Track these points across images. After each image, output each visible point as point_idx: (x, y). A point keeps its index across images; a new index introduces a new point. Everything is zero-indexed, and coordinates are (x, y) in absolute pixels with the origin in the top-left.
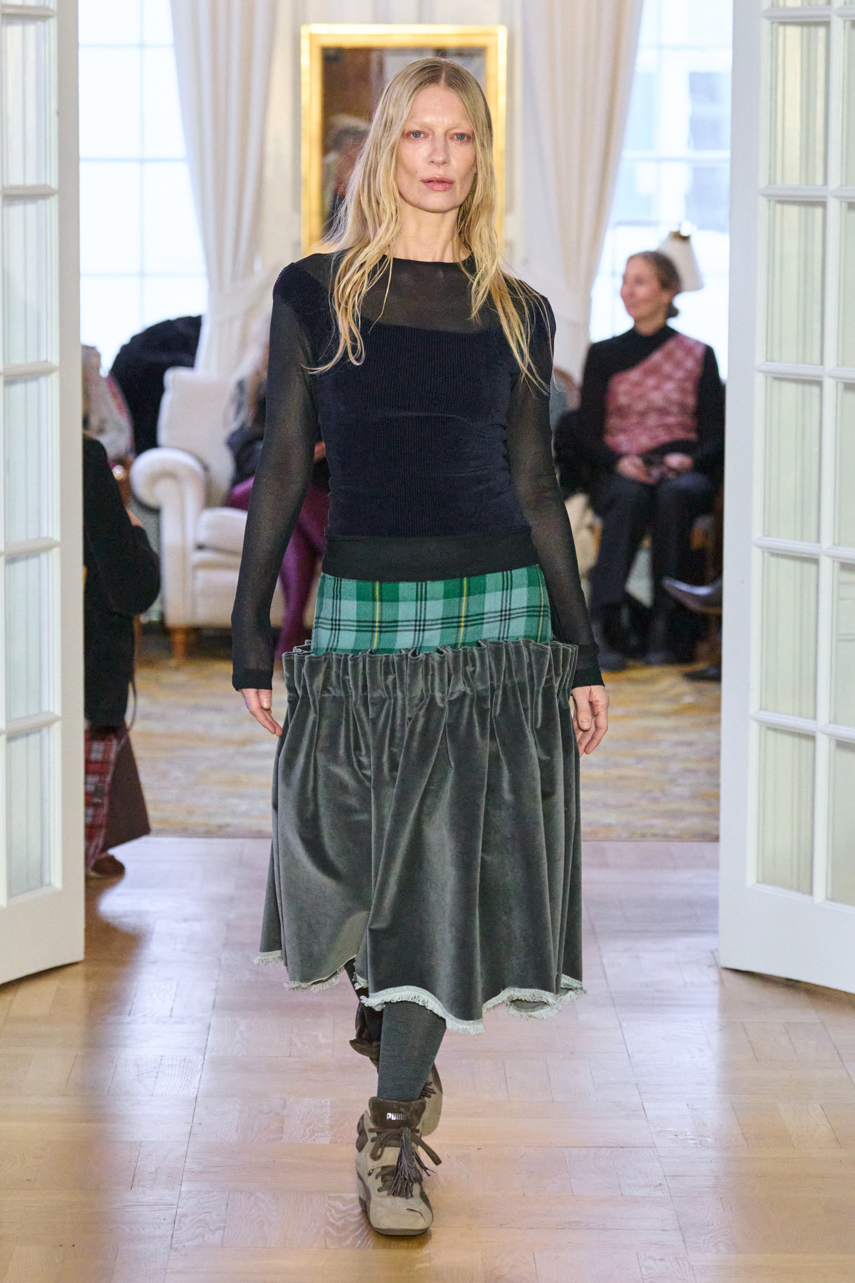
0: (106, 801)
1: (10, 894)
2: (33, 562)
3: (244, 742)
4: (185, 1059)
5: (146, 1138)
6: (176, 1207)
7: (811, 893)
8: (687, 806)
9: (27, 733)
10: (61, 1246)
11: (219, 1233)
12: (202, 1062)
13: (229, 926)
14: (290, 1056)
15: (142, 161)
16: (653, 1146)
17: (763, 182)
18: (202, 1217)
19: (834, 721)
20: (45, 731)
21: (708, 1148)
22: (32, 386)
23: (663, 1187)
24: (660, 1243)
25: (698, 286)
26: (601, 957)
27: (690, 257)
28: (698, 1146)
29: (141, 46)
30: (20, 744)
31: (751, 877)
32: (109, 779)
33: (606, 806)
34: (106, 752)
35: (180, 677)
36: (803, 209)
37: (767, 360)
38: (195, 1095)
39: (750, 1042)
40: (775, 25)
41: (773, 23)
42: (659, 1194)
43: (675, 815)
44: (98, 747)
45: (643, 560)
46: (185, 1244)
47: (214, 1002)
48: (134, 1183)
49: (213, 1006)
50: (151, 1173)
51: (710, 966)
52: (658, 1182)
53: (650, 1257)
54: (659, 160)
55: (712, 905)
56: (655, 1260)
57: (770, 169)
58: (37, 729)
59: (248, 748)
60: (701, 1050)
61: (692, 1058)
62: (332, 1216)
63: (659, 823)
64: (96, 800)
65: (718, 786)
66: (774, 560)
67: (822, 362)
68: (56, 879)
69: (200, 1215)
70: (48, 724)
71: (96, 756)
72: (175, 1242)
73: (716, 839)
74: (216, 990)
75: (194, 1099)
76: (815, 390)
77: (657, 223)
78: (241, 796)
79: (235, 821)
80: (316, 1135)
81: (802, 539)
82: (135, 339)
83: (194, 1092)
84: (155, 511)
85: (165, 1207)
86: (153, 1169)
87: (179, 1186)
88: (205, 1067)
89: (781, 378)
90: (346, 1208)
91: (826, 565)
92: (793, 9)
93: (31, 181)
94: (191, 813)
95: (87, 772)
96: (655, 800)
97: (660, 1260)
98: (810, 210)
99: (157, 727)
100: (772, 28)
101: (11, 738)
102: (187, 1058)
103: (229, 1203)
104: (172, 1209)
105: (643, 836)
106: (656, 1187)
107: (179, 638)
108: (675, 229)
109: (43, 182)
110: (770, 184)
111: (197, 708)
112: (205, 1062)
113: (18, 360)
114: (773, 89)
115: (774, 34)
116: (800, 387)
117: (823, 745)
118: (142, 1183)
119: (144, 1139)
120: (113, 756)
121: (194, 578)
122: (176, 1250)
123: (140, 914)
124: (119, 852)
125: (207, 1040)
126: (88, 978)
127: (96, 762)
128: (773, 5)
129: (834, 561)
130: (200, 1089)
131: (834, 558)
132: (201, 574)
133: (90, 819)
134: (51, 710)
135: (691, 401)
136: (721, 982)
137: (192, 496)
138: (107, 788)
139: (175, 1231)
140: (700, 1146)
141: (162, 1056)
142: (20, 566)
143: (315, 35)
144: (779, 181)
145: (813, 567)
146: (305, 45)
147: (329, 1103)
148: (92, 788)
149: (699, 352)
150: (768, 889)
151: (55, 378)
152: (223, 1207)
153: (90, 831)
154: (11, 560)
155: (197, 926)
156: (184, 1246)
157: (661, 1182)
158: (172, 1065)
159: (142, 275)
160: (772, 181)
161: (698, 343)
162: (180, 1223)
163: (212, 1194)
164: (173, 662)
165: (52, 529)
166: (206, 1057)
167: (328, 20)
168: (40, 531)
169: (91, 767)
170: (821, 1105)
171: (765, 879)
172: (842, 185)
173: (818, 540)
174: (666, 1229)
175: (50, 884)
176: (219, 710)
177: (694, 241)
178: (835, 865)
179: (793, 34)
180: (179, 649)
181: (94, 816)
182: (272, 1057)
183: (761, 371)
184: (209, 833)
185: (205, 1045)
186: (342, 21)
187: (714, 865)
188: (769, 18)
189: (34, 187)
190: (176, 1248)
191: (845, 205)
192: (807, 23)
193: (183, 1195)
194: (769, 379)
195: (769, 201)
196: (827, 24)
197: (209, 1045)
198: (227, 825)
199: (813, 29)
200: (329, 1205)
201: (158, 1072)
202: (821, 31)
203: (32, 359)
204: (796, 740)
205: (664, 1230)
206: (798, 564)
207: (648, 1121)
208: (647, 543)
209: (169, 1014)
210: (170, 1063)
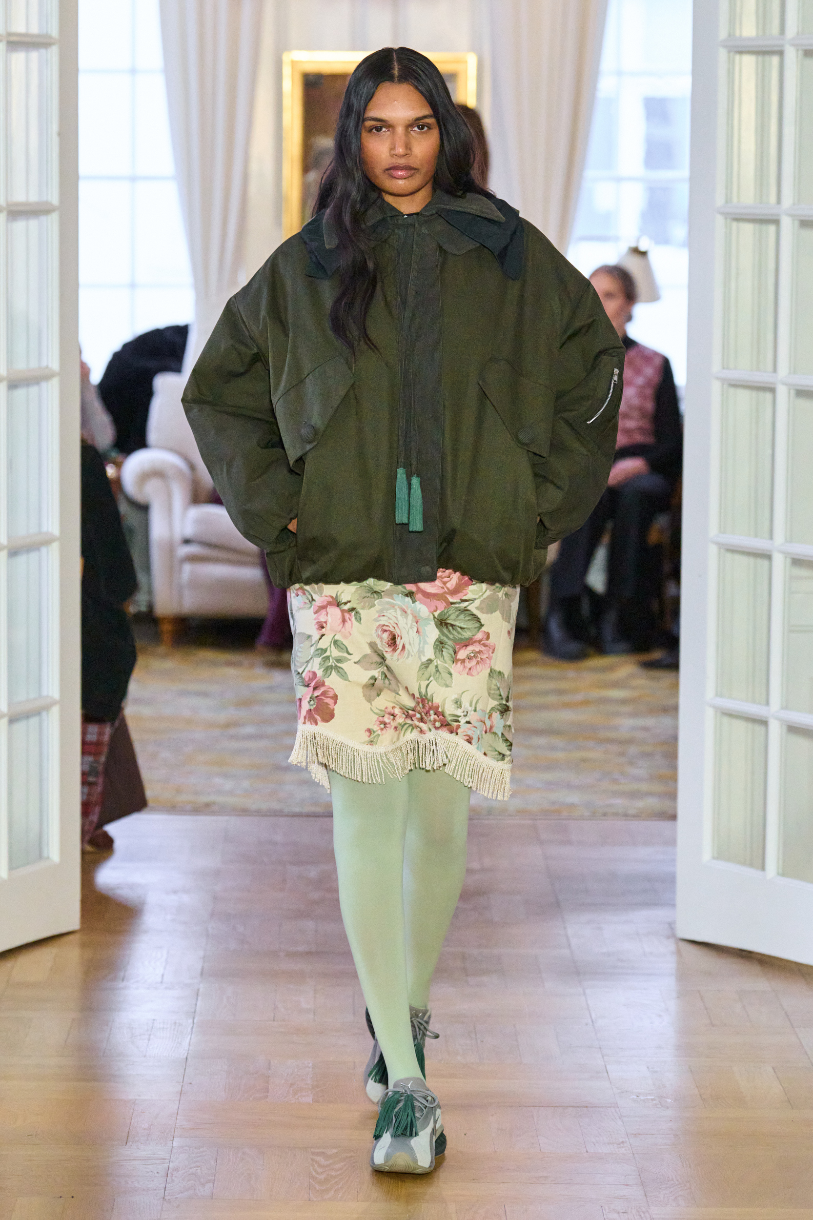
0: (100, 781)
1: (11, 868)
2: (34, 556)
3: (228, 725)
4: (175, 1023)
5: (139, 1096)
6: (168, 1161)
7: (763, 868)
8: (644, 787)
9: (27, 716)
10: (61, 1197)
11: (209, 1186)
12: (192, 1025)
13: (215, 898)
14: (274, 1021)
15: (133, 179)
16: (616, 1106)
17: (720, 201)
18: (191, 1171)
19: (785, 707)
20: (44, 714)
21: (667, 1108)
22: (34, 390)
23: (625, 1145)
24: (624, 1197)
25: (654, 297)
26: (565, 928)
27: (648, 271)
28: (658, 1106)
29: (133, 71)
30: (20, 726)
31: (707, 855)
32: (103, 759)
33: (569, 786)
34: (100, 734)
35: (169, 664)
36: (757, 226)
37: (723, 368)
38: (185, 1057)
39: (706, 1009)
40: (732, 54)
41: (729, 52)
42: (623, 1151)
43: (634, 795)
44: (93, 729)
45: (601, 556)
46: (177, 1196)
47: (203, 969)
48: (129, 1139)
49: (202, 974)
50: (145, 1129)
51: (668, 937)
52: (621, 1140)
53: (614, 1210)
54: (619, 180)
55: (670, 880)
56: (619, 1213)
57: (727, 188)
58: (37, 712)
59: (232, 731)
60: (660, 1016)
61: (651, 1023)
62: (315, 1171)
63: (619, 803)
64: (91, 779)
65: (674, 768)
66: (729, 556)
67: (775, 370)
68: (54, 852)
69: (191, 1168)
70: (47, 708)
71: (92, 737)
72: (167, 1194)
73: (674, 817)
74: (204, 957)
75: (185, 1060)
76: (768, 396)
77: (616, 239)
78: (226, 776)
79: (220, 799)
80: (299, 1095)
81: (756, 536)
82: (126, 346)
83: (184, 1054)
84: (144, 509)
85: (160, 1161)
86: (147, 1126)
87: (171, 1142)
88: (194, 1030)
89: (736, 385)
90: (328, 1162)
91: (779, 562)
92: (749, 39)
93: (33, 198)
94: (179, 791)
95: (84, 752)
96: (615, 781)
97: (623, 1213)
98: (764, 227)
99: (146, 711)
100: (729, 58)
101: (12, 720)
102: (177, 1021)
103: (218, 1158)
104: (163, 1163)
105: (605, 815)
106: (620, 1144)
107: (166, 627)
108: (633, 245)
109: (44, 199)
110: (727, 202)
111: (183, 693)
112: (195, 1025)
113: (21, 365)
114: (730, 113)
115: (731, 63)
116: (754, 393)
117: (775, 729)
118: (137, 1139)
119: (137, 1097)
120: (106, 738)
121: (180, 571)
122: (169, 1201)
123: (132, 886)
124: (112, 829)
125: (196, 1004)
126: (84, 945)
127: (91, 743)
128: (730, 35)
129: (786, 557)
130: (190, 1052)
131: (785, 554)
132: (187, 568)
133: (85, 797)
134: (50, 694)
135: (650, 406)
136: (679, 953)
137: (179, 495)
138: (101, 768)
139: (167, 1184)
140: (660, 1106)
141: (154, 1020)
142: (22, 559)
143: (297, 62)
144: (735, 200)
145: (766, 563)
146: (287, 71)
147: (311, 1065)
148: (87, 768)
149: (658, 362)
150: (722, 865)
151: (55, 382)
152: (212, 1162)
153: (86, 808)
154: (14, 553)
155: (186, 898)
156: (176, 1198)
157: (624, 1140)
158: (163, 1028)
159: (133, 286)
160: (728, 200)
161: (656, 354)
162: (172, 1176)
163: (201, 1150)
164: (162, 649)
165: (52, 525)
166: (195, 1021)
167: (309, 47)
168: (40, 525)
169: (87, 748)
170: (773, 1069)
171: (721, 855)
172: (794, 204)
173: (771, 537)
174: (628, 1184)
175: (48, 858)
176: (205, 695)
177: (652, 256)
178: (786, 843)
179: (748, 62)
180: (166, 637)
181: (89, 794)
182: (257, 1021)
183: (718, 378)
184: (198, 810)
185: (193, 1010)
186: (321, 48)
187: (672, 842)
188: (725, 47)
189: (37, 203)
190: (169, 1200)
191: (797, 223)
192: (762, 52)
193: (175, 1151)
194: (725, 386)
195: (726, 218)
196: (781, 53)
197: (198, 1009)
198: (214, 803)
199: (767, 58)
200: (312, 1160)
201: (150, 1035)
202: (775, 60)
203: (34, 364)
204: (750, 725)
205: (627, 1185)
206: (751, 560)
207: (611, 1082)
208: (606, 539)
209: (159, 980)
210: (161, 1026)
